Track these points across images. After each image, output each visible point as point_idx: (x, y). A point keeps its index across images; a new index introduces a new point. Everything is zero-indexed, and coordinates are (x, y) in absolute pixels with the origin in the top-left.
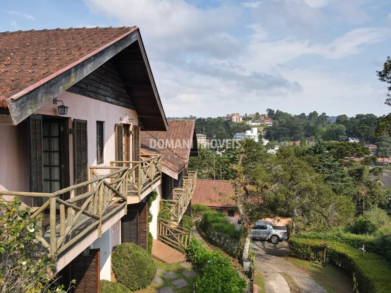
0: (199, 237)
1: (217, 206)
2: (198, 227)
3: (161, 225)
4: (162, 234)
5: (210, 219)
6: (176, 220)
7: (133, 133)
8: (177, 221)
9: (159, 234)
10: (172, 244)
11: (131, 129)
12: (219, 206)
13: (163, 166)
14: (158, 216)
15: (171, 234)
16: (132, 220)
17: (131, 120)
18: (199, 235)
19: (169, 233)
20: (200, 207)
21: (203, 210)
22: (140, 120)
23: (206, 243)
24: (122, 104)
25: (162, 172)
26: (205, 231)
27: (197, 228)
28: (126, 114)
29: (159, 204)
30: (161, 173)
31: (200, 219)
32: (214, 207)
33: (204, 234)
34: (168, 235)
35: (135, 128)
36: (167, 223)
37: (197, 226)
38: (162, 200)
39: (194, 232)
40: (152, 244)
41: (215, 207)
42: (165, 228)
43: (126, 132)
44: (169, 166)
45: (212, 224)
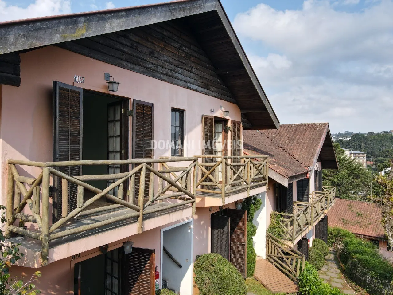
0: (335, 268)
1: (370, 235)
2: (337, 255)
3: (270, 242)
4: (271, 253)
5: (351, 248)
6: (291, 238)
7: (231, 129)
8: (292, 240)
9: (268, 253)
10: (282, 268)
11: (229, 124)
12: (373, 235)
13: (270, 170)
14: (267, 231)
15: (281, 255)
16: (223, 228)
17: (226, 113)
18: (336, 267)
19: (279, 254)
20: (342, 232)
21: (346, 235)
22: (244, 115)
23: (345, 278)
24: (213, 94)
25: (269, 177)
26: (345, 263)
27: (335, 257)
28: (221, 106)
29: (270, 216)
30: (267, 178)
31: (340, 247)
32: (365, 236)
33: (343, 266)
34: (278, 256)
35: (234, 123)
36: (278, 241)
37: (335, 254)
38: (273, 212)
39: (330, 262)
40: (254, 263)
41: (367, 236)
42: (274, 246)
43: (224, 127)
44: (278, 171)
45: (354, 254)
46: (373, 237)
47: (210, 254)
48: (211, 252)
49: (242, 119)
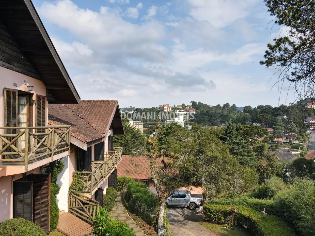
0: (122, 207)
1: (144, 178)
2: (123, 197)
3: (72, 197)
4: (73, 206)
5: (132, 189)
6: (89, 191)
7: (36, 102)
8: (90, 192)
9: (70, 206)
10: (81, 216)
11: (34, 98)
12: (146, 178)
13: (72, 137)
14: (69, 188)
15: (81, 206)
16: (26, 193)
17: (30, 88)
18: (122, 205)
19: (79, 205)
20: (127, 180)
21: (129, 181)
23: (128, 212)
24: (17, 69)
25: (71, 143)
26: (128, 201)
27: (122, 199)
28: (25, 81)
29: (72, 175)
30: (69, 144)
31: (125, 190)
32: (141, 179)
33: (127, 204)
34: (78, 207)
35: (39, 97)
36: (78, 195)
37: (122, 196)
38: (75, 172)
39: (118, 203)
41: (142, 179)
42: (76, 200)
43: (29, 101)
44: (79, 137)
45: (133, 194)
46: (146, 179)
47: (12, 220)
48: (14, 217)
49: (47, 94)
